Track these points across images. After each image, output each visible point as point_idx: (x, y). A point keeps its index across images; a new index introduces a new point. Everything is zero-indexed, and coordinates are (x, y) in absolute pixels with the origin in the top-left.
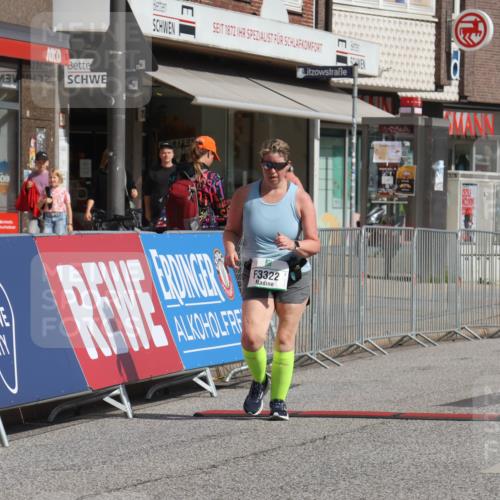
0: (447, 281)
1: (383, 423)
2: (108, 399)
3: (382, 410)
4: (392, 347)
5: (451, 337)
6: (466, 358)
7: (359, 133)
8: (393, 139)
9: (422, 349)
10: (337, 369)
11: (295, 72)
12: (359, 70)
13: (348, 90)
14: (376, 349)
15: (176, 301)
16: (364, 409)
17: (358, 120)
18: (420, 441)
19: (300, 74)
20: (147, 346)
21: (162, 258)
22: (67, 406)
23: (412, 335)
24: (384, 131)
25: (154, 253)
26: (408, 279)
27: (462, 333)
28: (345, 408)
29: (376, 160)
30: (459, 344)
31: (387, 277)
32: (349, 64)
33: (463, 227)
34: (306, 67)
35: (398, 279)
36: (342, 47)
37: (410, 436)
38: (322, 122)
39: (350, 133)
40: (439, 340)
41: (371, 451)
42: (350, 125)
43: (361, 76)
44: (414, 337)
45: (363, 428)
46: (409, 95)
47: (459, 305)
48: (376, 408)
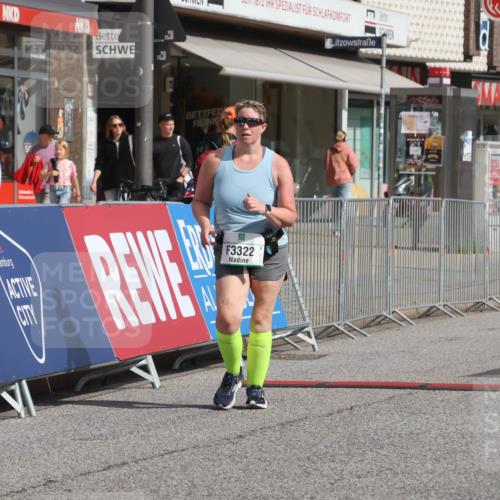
0: (474, 252)
1: (410, 394)
2: (135, 369)
3: (409, 381)
4: (419, 318)
5: (479, 307)
6: (494, 329)
7: (387, 104)
8: (421, 110)
9: (449, 320)
10: (364, 339)
11: (323, 43)
12: (387, 41)
13: (376, 61)
14: (403, 320)
15: (203, 272)
16: (391, 380)
17: (386, 90)
18: (448, 412)
19: (329, 44)
20: (174, 316)
21: (190, 228)
22: (94, 376)
23: (439, 305)
24: (412, 101)
25: (181, 223)
26: (436, 250)
27: (490, 303)
28: (372, 379)
29: (404, 130)
30: (487, 315)
31: (415, 248)
32: (378, 34)
33: (491, 198)
34: (335, 37)
35: (425, 249)
36: (370, 18)
37: (437, 407)
38: (350, 92)
39: (379, 104)
40: (467, 311)
41: (398, 422)
42: (378, 95)
43: (389, 46)
44: (441, 308)
45: (391, 398)
46: (438, 65)
47: (487, 276)
48: (403, 379)
